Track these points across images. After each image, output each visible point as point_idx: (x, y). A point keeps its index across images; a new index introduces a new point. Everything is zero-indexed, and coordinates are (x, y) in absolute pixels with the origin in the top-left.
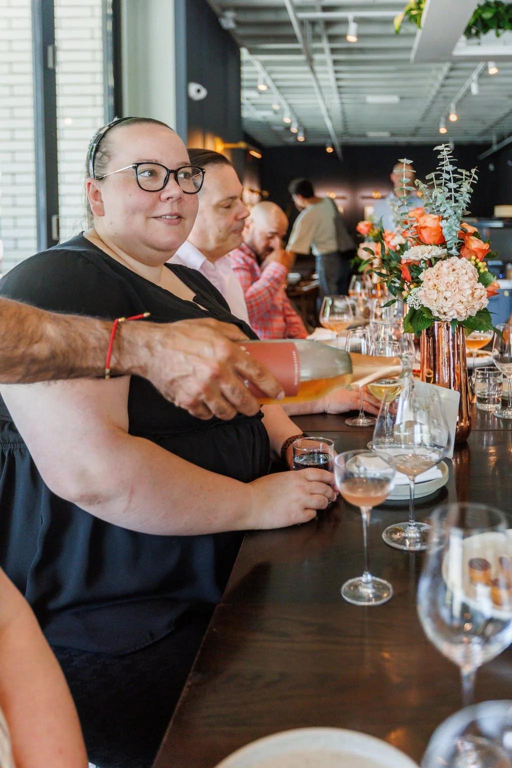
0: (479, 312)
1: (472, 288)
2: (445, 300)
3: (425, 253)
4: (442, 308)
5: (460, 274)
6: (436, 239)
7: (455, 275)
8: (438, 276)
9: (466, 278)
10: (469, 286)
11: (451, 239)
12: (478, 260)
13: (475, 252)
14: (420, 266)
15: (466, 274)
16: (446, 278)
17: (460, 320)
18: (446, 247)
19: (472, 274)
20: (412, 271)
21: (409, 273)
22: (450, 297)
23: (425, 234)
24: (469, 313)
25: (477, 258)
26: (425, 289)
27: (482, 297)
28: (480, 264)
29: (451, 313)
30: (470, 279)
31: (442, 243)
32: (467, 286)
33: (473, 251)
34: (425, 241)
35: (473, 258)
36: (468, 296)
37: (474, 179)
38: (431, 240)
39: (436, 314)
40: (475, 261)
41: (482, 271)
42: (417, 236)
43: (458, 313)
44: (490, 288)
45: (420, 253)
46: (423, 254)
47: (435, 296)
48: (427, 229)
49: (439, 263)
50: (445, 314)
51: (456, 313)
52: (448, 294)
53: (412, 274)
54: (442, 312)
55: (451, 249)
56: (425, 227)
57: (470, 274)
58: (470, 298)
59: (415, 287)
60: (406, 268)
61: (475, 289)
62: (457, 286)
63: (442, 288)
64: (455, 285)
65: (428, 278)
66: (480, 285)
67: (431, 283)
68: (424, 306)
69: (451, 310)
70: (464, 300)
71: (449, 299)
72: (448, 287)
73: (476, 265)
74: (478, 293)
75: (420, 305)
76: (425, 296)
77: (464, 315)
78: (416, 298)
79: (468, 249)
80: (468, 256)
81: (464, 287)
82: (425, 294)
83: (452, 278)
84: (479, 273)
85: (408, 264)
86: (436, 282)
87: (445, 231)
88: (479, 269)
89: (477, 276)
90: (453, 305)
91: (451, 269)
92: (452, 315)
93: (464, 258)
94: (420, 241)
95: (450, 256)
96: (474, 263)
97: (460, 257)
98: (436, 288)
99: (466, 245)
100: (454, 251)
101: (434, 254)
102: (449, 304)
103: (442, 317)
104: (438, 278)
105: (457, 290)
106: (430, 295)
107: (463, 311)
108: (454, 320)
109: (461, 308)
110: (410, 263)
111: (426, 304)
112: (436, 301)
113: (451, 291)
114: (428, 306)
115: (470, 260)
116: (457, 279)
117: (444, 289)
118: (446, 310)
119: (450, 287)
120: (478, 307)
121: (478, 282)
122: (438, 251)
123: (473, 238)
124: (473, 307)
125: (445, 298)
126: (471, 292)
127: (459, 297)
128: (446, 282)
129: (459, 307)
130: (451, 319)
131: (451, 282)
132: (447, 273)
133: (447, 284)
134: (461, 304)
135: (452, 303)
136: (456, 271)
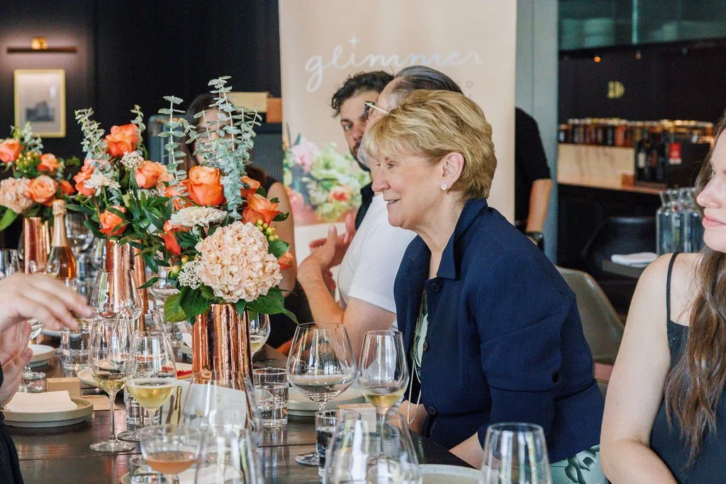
0: (271, 290)
1: (262, 260)
2: (231, 276)
3: (200, 217)
4: (227, 286)
5: (248, 244)
6: (215, 199)
7: (242, 245)
8: (220, 246)
9: (255, 248)
10: (259, 259)
11: (233, 199)
12: (265, 225)
13: (262, 215)
14: (191, 234)
15: (255, 243)
16: (231, 249)
17: (248, 300)
18: (226, 209)
19: (261, 243)
20: (182, 240)
21: (176, 243)
22: (237, 273)
23: (199, 193)
24: (260, 291)
25: (264, 222)
26: (206, 263)
27: (274, 271)
28: (269, 230)
29: (238, 293)
30: (260, 250)
31: (221, 204)
32: (257, 258)
33: (260, 213)
34: (199, 202)
35: (260, 222)
36: (259, 270)
37: (257, 120)
38: (208, 201)
39: (220, 294)
40: (262, 225)
41: (271, 238)
42: (186, 194)
43: (247, 292)
44: (282, 260)
45: (194, 217)
46: (197, 219)
47: (218, 272)
48: (203, 186)
49: (219, 230)
50: (229, 293)
51: (244, 291)
52: (234, 269)
53: (182, 244)
54: (226, 291)
55: (232, 211)
56: (201, 185)
57: (260, 244)
58: (261, 273)
59: (189, 260)
60: (172, 236)
61: (266, 262)
62: (245, 258)
63: (227, 262)
64: (243, 257)
65: (208, 249)
66: (272, 257)
67: (213, 255)
68: (205, 285)
69: (238, 289)
70: (254, 275)
71: (236, 276)
72: (233, 260)
73: (264, 231)
74: (270, 266)
75: (198, 283)
76: (206, 272)
77: (254, 294)
78: (191, 275)
79: (253, 210)
80: (254, 219)
81: (254, 260)
82: (207, 270)
83: (238, 249)
84: (269, 242)
85: (175, 230)
86: (218, 254)
87: (227, 190)
88: (268, 236)
89: (267, 245)
90: (240, 282)
91: (236, 237)
92: (239, 294)
93: (249, 223)
94: (191, 201)
95: (231, 220)
96: (261, 228)
97: (243, 221)
98: (219, 261)
99: (252, 206)
100: (235, 214)
101: (212, 218)
102: (236, 280)
103: (226, 298)
104: (220, 248)
105: (245, 264)
106: (212, 270)
107: (253, 290)
108: (241, 301)
109: (250, 285)
110: (176, 229)
111: (208, 282)
112: (219, 278)
113: (238, 265)
114: (210, 285)
115: (256, 224)
116: (244, 250)
117: (230, 263)
118: (231, 288)
119: (236, 259)
120: (270, 284)
121: (269, 253)
122: (218, 215)
123: (258, 196)
124: (264, 284)
125: (231, 274)
126: (261, 266)
127: (247, 272)
128: (231, 254)
129: (248, 285)
130: (238, 299)
131: (237, 253)
132: (231, 242)
133: (232, 256)
134: (250, 281)
135: (239, 280)
136: (242, 240)
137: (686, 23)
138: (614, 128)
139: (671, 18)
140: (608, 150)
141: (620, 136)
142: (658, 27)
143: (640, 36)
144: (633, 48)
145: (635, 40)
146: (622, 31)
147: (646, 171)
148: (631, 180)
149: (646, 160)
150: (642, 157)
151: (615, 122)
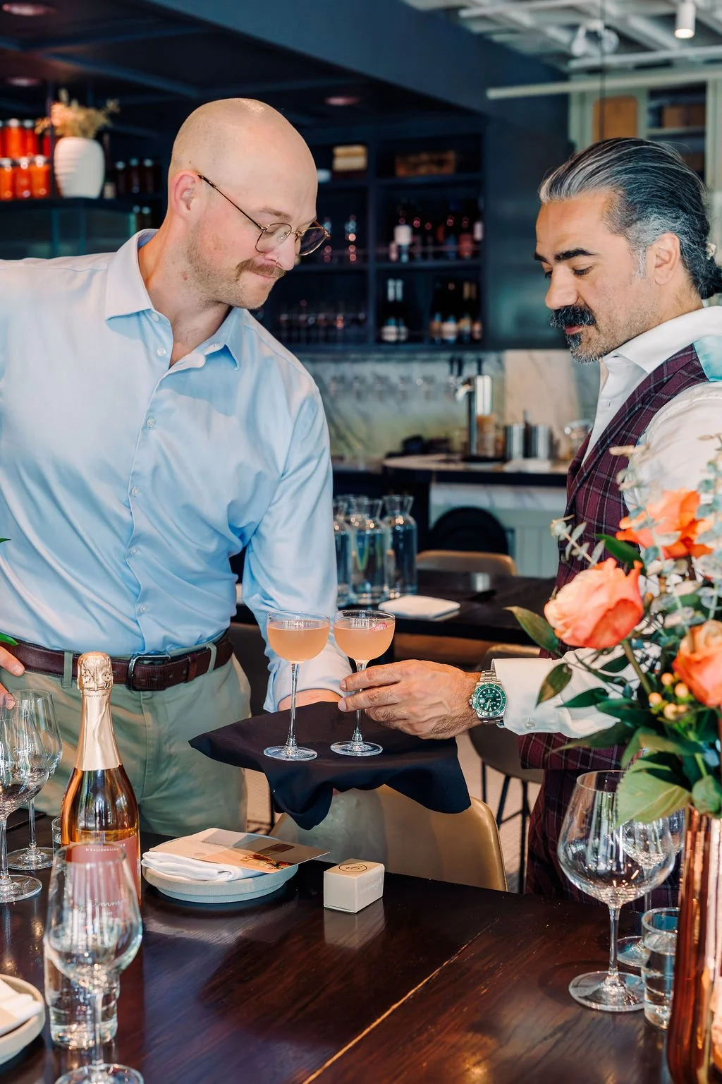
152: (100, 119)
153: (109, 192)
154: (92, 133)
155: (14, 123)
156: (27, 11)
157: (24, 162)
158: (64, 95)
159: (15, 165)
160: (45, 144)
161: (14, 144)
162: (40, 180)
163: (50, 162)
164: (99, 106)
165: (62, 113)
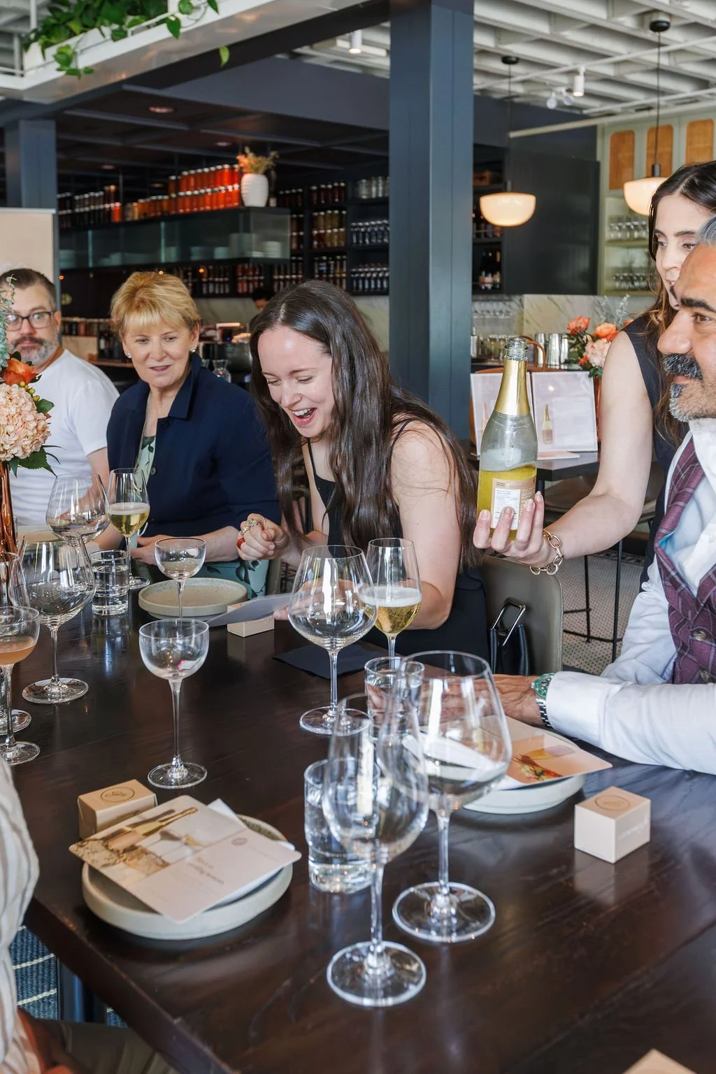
1: (35, 420)
4: (2, 445)
5: (20, 404)
7: (15, 406)
9: (26, 408)
10: (33, 418)
13: (23, 377)
15: (25, 403)
17: (23, 458)
19: (31, 403)
22: (13, 432)
24: (34, 449)
25: (26, 383)
29: (14, 451)
30: (32, 410)
32: (30, 417)
33: (21, 375)
35: (23, 384)
36: (33, 429)
40: (25, 386)
43: (23, 449)
50: (5, 452)
51: (21, 450)
52: (10, 428)
58: (35, 431)
61: (38, 420)
62: (20, 417)
63: (3, 422)
64: (17, 417)
66: (42, 416)
69: (14, 447)
70: (30, 434)
71: (12, 435)
72: (8, 420)
73: (28, 391)
74: (42, 424)
77: (29, 451)
79: (15, 373)
80: (17, 381)
81: (27, 419)
83: (13, 410)
84: (35, 402)
88: (32, 396)
89: (35, 405)
90: (17, 441)
91: (8, 397)
93: (15, 385)
96: (25, 389)
97: (7, 383)
99: (12, 369)
102: (13, 439)
105: (20, 423)
107: (28, 447)
108: (16, 459)
113: (13, 425)
115: (19, 385)
116: (19, 410)
117: (6, 423)
118: (7, 447)
119: (11, 419)
121: (39, 412)
124: (38, 442)
125: (7, 433)
126: (35, 424)
127: (22, 431)
128: (6, 414)
129: (26, 443)
130: (12, 457)
131: (12, 414)
132: (4, 403)
133: (7, 416)
134: (26, 439)
135: (16, 439)
136: (14, 401)
137: (127, 255)
138: (77, 323)
139: (115, 251)
140: (74, 338)
141: (82, 329)
142: (107, 256)
143: (94, 261)
144: (89, 270)
145: (91, 264)
146: (82, 258)
147: (106, 351)
148: (96, 358)
149: (106, 344)
150: (102, 342)
151: (76, 319)
152: (266, 162)
153: (273, 203)
154: (262, 169)
155: (227, 166)
156: (164, 110)
157: (230, 188)
158: (247, 150)
159: (227, 190)
160: (236, 177)
161: (226, 179)
162: (235, 198)
163: (240, 188)
164: (267, 155)
165: (245, 160)
